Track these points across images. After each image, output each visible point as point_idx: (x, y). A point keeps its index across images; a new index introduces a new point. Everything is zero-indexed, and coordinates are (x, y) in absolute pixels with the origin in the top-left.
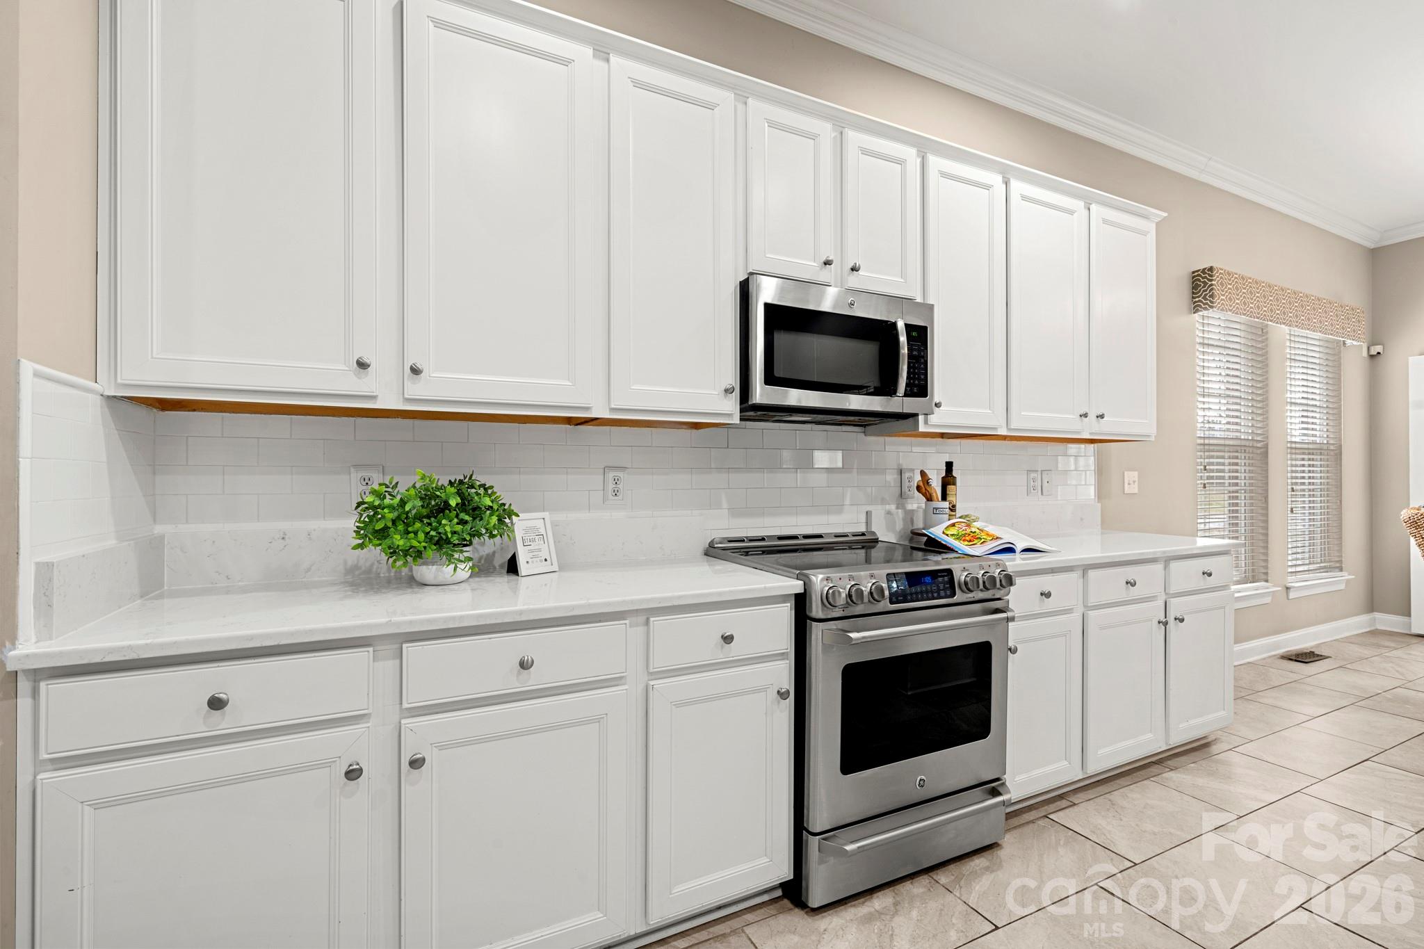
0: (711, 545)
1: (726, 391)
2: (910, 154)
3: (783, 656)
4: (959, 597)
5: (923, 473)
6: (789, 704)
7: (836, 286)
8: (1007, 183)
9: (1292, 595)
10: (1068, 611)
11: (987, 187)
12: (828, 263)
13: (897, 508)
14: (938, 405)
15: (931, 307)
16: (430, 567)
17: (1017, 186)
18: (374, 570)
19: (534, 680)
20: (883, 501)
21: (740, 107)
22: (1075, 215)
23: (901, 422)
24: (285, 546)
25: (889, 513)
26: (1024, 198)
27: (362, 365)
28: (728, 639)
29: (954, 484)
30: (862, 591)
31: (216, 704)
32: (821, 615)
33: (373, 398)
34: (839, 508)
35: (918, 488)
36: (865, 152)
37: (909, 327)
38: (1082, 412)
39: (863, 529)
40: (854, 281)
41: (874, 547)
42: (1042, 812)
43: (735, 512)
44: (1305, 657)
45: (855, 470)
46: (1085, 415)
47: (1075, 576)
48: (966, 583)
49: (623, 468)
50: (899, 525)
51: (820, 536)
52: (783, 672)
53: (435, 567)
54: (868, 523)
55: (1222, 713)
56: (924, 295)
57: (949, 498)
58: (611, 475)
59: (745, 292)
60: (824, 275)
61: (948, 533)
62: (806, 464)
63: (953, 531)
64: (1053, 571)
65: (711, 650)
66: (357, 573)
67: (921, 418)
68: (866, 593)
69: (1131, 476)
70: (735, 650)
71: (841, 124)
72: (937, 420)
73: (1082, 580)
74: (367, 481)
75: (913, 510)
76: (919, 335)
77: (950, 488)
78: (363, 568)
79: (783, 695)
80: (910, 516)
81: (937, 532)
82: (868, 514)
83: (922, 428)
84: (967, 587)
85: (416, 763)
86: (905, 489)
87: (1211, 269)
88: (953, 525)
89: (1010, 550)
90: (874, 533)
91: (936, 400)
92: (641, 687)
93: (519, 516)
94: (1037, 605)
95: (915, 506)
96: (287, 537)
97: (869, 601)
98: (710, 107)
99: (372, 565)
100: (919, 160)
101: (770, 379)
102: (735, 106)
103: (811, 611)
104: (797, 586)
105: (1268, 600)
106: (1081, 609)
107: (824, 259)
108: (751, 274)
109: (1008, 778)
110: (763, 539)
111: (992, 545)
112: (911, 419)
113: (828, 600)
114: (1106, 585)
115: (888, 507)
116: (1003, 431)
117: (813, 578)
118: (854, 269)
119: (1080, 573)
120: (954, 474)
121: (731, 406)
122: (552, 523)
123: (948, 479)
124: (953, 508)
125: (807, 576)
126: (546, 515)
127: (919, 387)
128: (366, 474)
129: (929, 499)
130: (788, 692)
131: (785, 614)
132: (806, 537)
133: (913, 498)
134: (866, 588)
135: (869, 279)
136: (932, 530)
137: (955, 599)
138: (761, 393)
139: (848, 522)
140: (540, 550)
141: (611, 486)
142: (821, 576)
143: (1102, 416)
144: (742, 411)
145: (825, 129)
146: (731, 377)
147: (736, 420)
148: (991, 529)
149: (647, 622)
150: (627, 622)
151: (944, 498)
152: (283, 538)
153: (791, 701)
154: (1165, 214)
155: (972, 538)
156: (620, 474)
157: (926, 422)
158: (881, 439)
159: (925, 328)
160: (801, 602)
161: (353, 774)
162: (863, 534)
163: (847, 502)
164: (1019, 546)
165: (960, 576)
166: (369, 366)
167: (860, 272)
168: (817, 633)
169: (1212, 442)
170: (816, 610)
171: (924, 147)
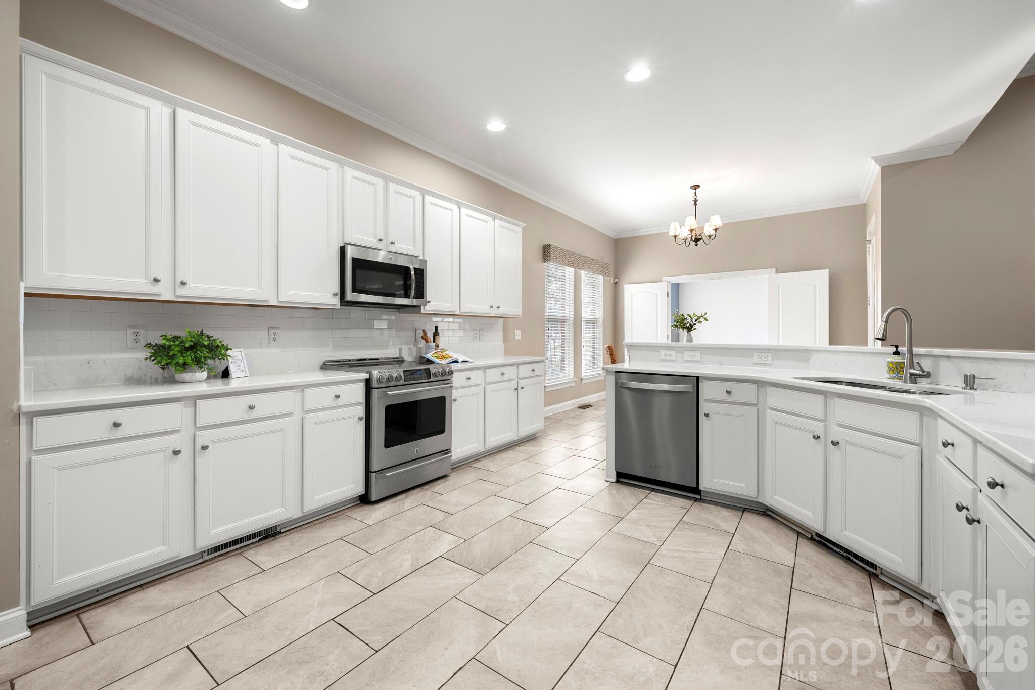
0: (324, 364)
1: (334, 294)
2: (417, 194)
3: (360, 404)
4: (432, 379)
5: (424, 331)
6: (363, 422)
7: (384, 251)
8: (460, 208)
9: (583, 382)
10: (479, 385)
11: (451, 210)
12: (380, 240)
13: (414, 346)
14: (429, 302)
15: (426, 261)
16: (189, 373)
17: (464, 211)
18: (142, 378)
19: (255, 414)
20: (407, 343)
21: (340, 169)
22: (488, 223)
23: (414, 308)
24: (90, 367)
25: (410, 348)
26: (467, 215)
27: (156, 280)
28: (338, 397)
29: (438, 335)
30: (393, 376)
31: (116, 425)
32: (376, 386)
33: (159, 295)
34: (385, 346)
35: (422, 337)
36: (397, 193)
37: (415, 269)
38: (491, 306)
39: (398, 356)
40: (392, 248)
41: (403, 363)
42: (469, 465)
43: (336, 348)
44: (584, 407)
45: (394, 329)
46: (492, 307)
47: (480, 372)
48: (435, 373)
49: (278, 328)
50: (415, 354)
51: (377, 359)
52: (361, 411)
53: (191, 373)
54: (400, 353)
55: (539, 424)
56: (424, 257)
57: (436, 342)
58: (272, 331)
59: (343, 251)
60: (379, 245)
61: (434, 356)
62: (371, 327)
63: (436, 355)
64: (472, 369)
65: (329, 401)
66: (132, 380)
67: (422, 307)
68: (394, 377)
69: (518, 332)
70: (340, 401)
71: (387, 179)
72: (429, 308)
73: (484, 373)
74: (136, 334)
75: (421, 347)
76: (420, 273)
77: (437, 337)
78: (136, 378)
79: (360, 419)
80: (419, 350)
81: (429, 356)
82: (400, 349)
83: (422, 311)
84: (435, 375)
85: (204, 448)
86: (417, 337)
87: (549, 245)
88: (436, 353)
89: (456, 362)
90: (402, 358)
91: (428, 300)
92: (300, 417)
93: (232, 350)
94: (464, 382)
95: (422, 346)
96: (91, 363)
97: (396, 380)
98: (327, 169)
99: (141, 376)
100: (421, 197)
101: (354, 290)
102: (338, 169)
103: (372, 385)
104: (367, 376)
105: (573, 384)
106: (483, 384)
107: (378, 238)
108: (345, 243)
109: (453, 449)
110: (350, 361)
111: (449, 360)
112: (418, 308)
113: (379, 380)
114: (493, 375)
115: (409, 346)
116: (458, 313)
117: (373, 372)
118: (392, 243)
119: (483, 370)
120: (438, 331)
121: (335, 302)
122: (245, 355)
123: (436, 334)
124: (437, 346)
125: (371, 371)
126: (242, 350)
127: (420, 294)
128: (136, 330)
129: (427, 342)
130: (363, 418)
131: (362, 387)
132: (370, 360)
133: (421, 342)
134: (395, 375)
135: (399, 247)
136: (427, 355)
137: (431, 380)
138: (350, 296)
139: (391, 352)
140: (239, 366)
141: (272, 336)
142: (376, 371)
143: (499, 307)
144: (341, 303)
145: (379, 182)
146: (336, 288)
147: (338, 307)
148: (451, 354)
149: (303, 391)
150: (295, 390)
151: (434, 342)
152: (89, 363)
153: (364, 421)
154: (525, 225)
155: (442, 358)
156: (277, 331)
157: (424, 309)
158: (407, 315)
159: (423, 270)
160: (368, 382)
161: (176, 453)
162: (398, 358)
163: (391, 343)
164: (460, 361)
165: (433, 371)
166: (160, 281)
167: (395, 244)
168: (375, 393)
169: (551, 317)
170: (375, 384)
171: (424, 192)
